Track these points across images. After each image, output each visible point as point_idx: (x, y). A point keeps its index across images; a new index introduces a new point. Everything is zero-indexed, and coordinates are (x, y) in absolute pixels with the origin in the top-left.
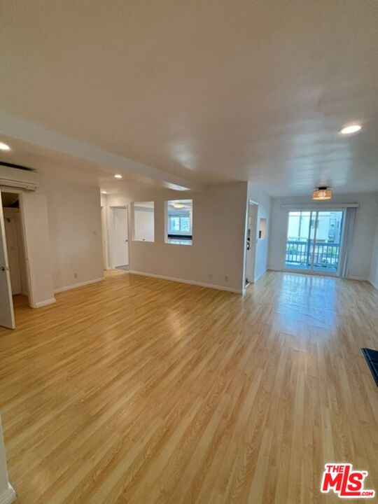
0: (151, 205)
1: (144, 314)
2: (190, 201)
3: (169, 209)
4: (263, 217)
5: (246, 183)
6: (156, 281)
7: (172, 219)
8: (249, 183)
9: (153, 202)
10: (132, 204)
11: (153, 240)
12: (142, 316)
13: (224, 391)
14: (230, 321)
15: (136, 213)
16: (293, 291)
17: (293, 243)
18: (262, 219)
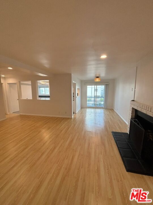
0: (30, 83)
1: (28, 133)
2: (48, 81)
3: (38, 84)
4: (78, 88)
5: (71, 74)
6: (34, 117)
7: (41, 89)
8: (72, 74)
9: (30, 81)
10: (19, 82)
11: (31, 98)
12: (27, 134)
13: (66, 158)
14: (67, 130)
15: (22, 86)
16: (90, 115)
17: (89, 97)
18: (78, 89)
